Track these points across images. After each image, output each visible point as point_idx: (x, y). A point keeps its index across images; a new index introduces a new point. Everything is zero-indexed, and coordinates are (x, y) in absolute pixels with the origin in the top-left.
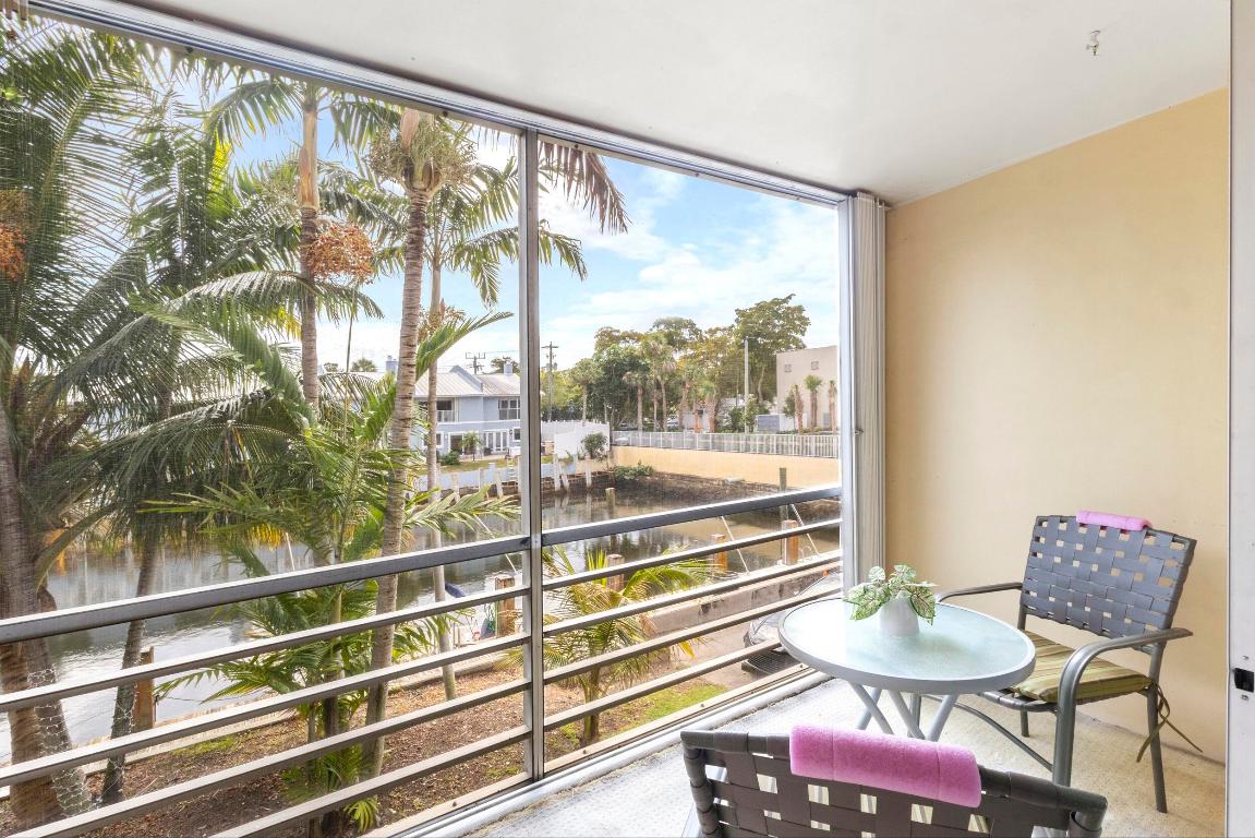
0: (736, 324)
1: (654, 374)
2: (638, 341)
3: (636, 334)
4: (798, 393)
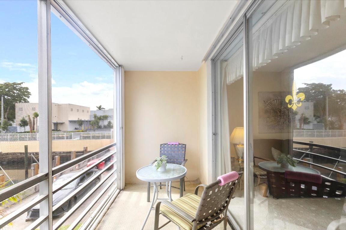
4: (29, 118)
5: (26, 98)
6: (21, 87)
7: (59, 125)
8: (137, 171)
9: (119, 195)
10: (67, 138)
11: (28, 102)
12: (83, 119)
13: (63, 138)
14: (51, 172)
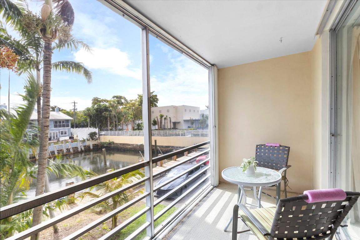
0: (138, 99)
1: (113, 113)
2: (107, 102)
3: (106, 100)
4: (157, 119)
5: (156, 103)
6: (153, 95)
7: (176, 124)
8: (223, 171)
9: (212, 191)
10: (182, 135)
11: (157, 106)
12: (194, 119)
13: (179, 135)
14: (152, 161)
